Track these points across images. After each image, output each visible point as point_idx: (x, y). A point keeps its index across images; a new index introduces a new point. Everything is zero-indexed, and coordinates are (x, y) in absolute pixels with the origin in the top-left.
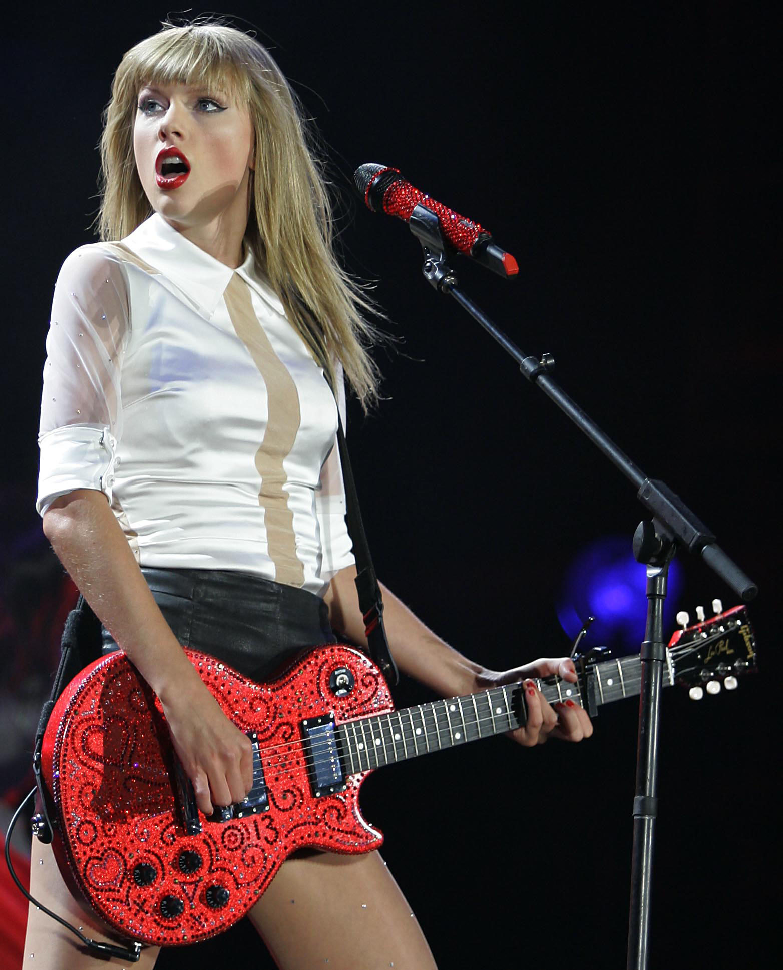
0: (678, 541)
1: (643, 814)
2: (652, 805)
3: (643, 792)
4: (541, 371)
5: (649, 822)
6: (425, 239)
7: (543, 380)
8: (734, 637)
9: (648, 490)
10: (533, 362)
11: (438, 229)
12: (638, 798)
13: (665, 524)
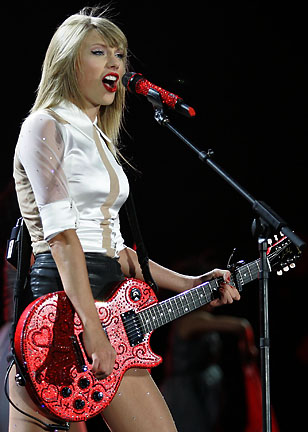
0: (271, 226)
1: (264, 346)
2: (268, 342)
3: (263, 336)
4: (207, 157)
5: (267, 349)
6: (154, 104)
7: (209, 161)
8: (292, 246)
9: (257, 205)
10: (204, 153)
11: (159, 98)
12: (261, 339)
13: (265, 220)
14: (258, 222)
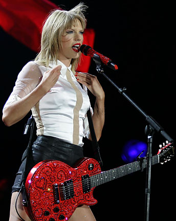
0: (155, 130)
1: (147, 193)
2: (149, 191)
3: (147, 188)
5: (149, 195)
6: (96, 62)
7: (124, 93)
9: (148, 118)
10: (122, 89)
11: (99, 59)
13: (152, 126)
14: (148, 127)
